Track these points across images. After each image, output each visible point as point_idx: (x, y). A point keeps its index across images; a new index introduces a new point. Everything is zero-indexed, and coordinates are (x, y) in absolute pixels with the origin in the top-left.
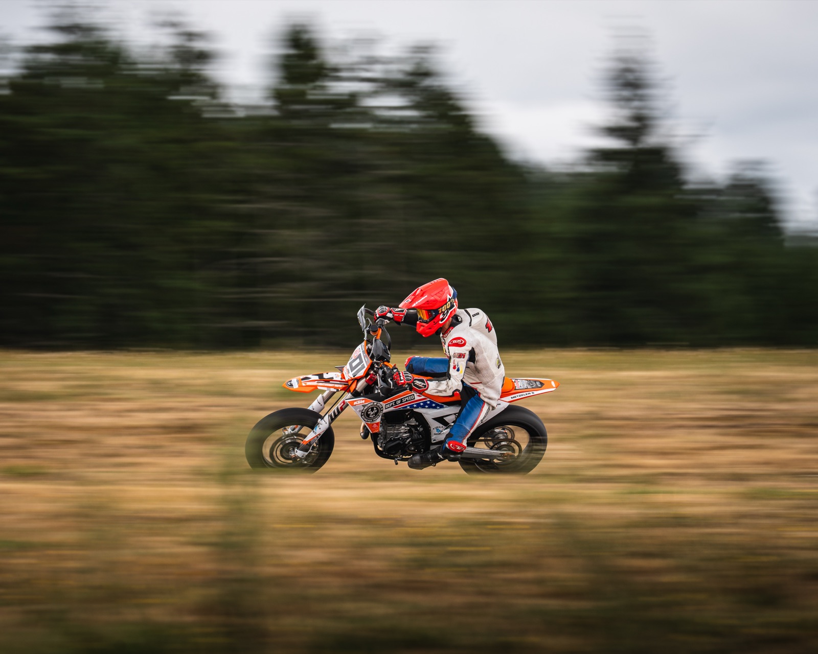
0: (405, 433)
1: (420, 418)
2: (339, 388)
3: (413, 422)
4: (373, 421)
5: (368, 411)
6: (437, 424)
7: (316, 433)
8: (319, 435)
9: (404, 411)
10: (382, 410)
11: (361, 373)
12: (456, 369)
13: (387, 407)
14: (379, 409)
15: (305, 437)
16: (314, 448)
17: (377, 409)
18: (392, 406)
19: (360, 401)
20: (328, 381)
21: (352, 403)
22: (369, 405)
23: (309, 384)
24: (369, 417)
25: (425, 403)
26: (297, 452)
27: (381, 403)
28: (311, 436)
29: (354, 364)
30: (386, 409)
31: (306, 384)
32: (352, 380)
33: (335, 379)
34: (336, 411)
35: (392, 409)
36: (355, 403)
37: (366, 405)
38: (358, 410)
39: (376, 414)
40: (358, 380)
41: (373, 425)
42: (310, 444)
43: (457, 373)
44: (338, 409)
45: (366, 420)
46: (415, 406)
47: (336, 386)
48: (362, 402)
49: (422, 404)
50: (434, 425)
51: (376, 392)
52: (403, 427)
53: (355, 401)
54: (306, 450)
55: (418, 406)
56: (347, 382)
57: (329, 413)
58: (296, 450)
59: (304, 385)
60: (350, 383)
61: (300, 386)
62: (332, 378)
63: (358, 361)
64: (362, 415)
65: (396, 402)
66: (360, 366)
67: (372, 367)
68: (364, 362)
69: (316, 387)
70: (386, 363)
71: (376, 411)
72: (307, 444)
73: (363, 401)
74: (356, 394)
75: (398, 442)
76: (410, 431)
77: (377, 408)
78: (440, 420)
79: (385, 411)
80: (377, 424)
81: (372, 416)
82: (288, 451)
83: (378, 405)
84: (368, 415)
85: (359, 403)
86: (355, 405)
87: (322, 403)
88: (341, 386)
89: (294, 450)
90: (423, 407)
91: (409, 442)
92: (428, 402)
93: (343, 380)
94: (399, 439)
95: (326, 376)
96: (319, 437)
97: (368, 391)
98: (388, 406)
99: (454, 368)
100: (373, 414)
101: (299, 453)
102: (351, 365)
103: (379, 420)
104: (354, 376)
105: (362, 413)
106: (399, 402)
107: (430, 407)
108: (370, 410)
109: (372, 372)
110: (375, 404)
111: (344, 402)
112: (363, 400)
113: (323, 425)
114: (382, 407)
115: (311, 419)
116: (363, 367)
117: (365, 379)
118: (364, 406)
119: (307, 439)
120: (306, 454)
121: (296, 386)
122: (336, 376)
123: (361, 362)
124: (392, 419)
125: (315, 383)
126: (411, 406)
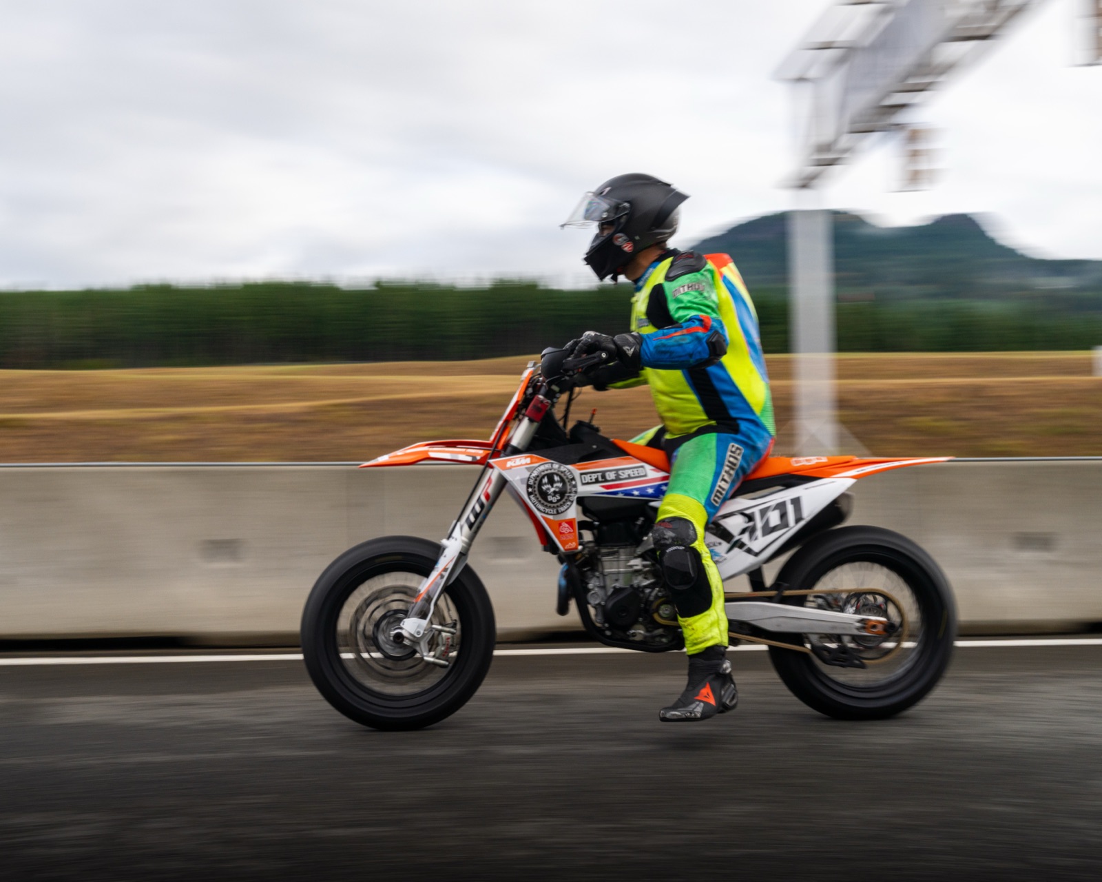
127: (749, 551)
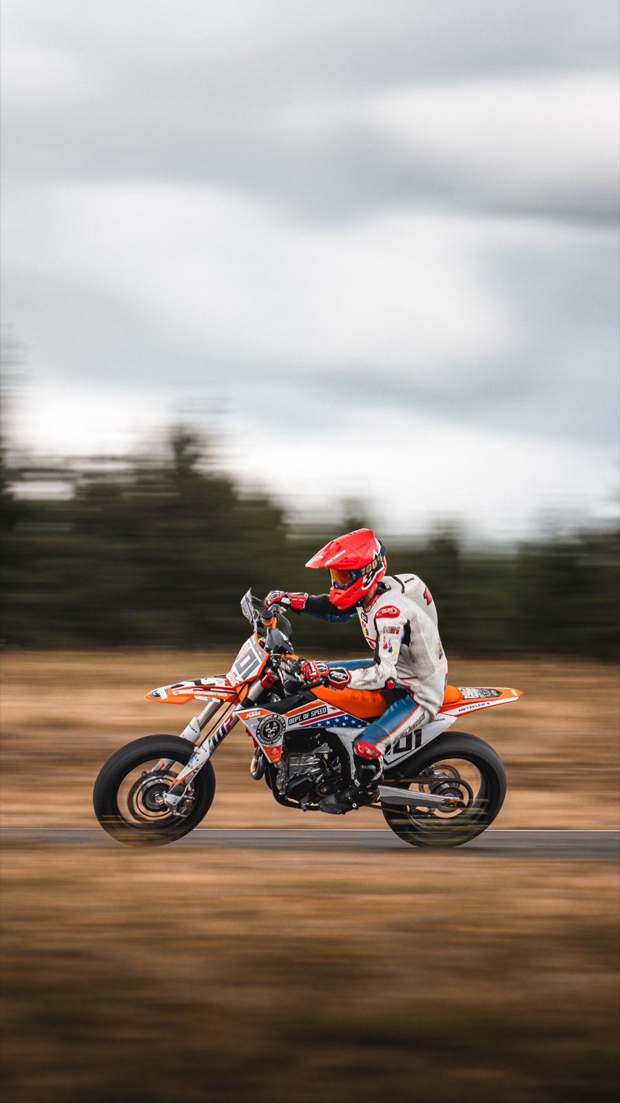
0: (315, 767)
1: (335, 741)
2: (224, 697)
3: (325, 750)
4: (272, 743)
5: (265, 728)
7: (192, 767)
8: (197, 769)
9: (315, 731)
10: (285, 727)
11: (255, 673)
12: (388, 649)
13: (291, 722)
14: (280, 725)
15: (176, 775)
16: (188, 793)
17: (278, 725)
18: (298, 721)
19: (255, 713)
20: (207, 688)
21: (243, 715)
22: (267, 718)
23: (182, 692)
24: (266, 736)
25: (342, 719)
26: (166, 796)
27: (283, 716)
28: (184, 773)
29: (242, 665)
30: (289, 725)
31: (178, 693)
32: (242, 685)
33: (217, 685)
34: (221, 732)
35: (297, 726)
36: (248, 716)
37: (263, 719)
38: (252, 725)
39: (277, 732)
40: (250, 683)
41: (272, 749)
42: (183, 784)
43: (389, 655)
44: (222, 729)
45: (263, 741)
46: (328, 723)
47: (220, 694)
48: (256, 714)
49: (337, 720)
51: (275, 701)
52: (311, 758)
53: (248, 713)
54: (179, 794)
55: (333, 723)
56: (234, 689)
57: (211, 737)
58: (164, 794)
59: (175, 694)
60: (238, 690)
61: (170, 696)
62: (214, 684)
63: (248, 658)
64: (257, 734)
65: (302, 715)
66: (252, 664)
67: (268, 663)
68: (258, 658)
69: (192, 696)
70: (288, 656)
71: (276, 728)
72: (180, 784)
73: (259, 713)
74: (248, 704)
75: (305, 779)
76: (321, 765)
77: (277, 723)
79: (288, 728)
80: (278, 748)
81: (271, 736)
82: (153, 799)
83: (279, 718)
84: (266, 734)
85: (253, 715)
86: (248, 719)
87: (198, 729)
88: (226, 695)
89: (161, 795)
90: (339, 725)
91: (320, 781)
92: (346, 718)
93: (229, 687)
94: (306, 775)
95: (204, 682)
96: (197, 772)
97: (262, 700)
98: (292, 721)
99: (385, 647)
100: (272, 732)
101: (169, 798)
102: (238, 667)
103: (280, 742)
104: (244, 679)
105: (258, 730)
106: (307, 716)
107: (349, 725)
108: (268, 726)
109: (269, 670)
110: (275, 717)
111: (231, 717)
112: (258, 711)
113: (202, 755)
114: (285, 723)
115: (182, 751)
116: (257, 663)
117: (260, 681)
118: (260, 720)
119: (180, 778)
120: (180, 798)
121: (164, 696)
122: (220, 682)
123: (253, 657)
124: (298, 742)
125: (190, 692)
126: (324, 723)
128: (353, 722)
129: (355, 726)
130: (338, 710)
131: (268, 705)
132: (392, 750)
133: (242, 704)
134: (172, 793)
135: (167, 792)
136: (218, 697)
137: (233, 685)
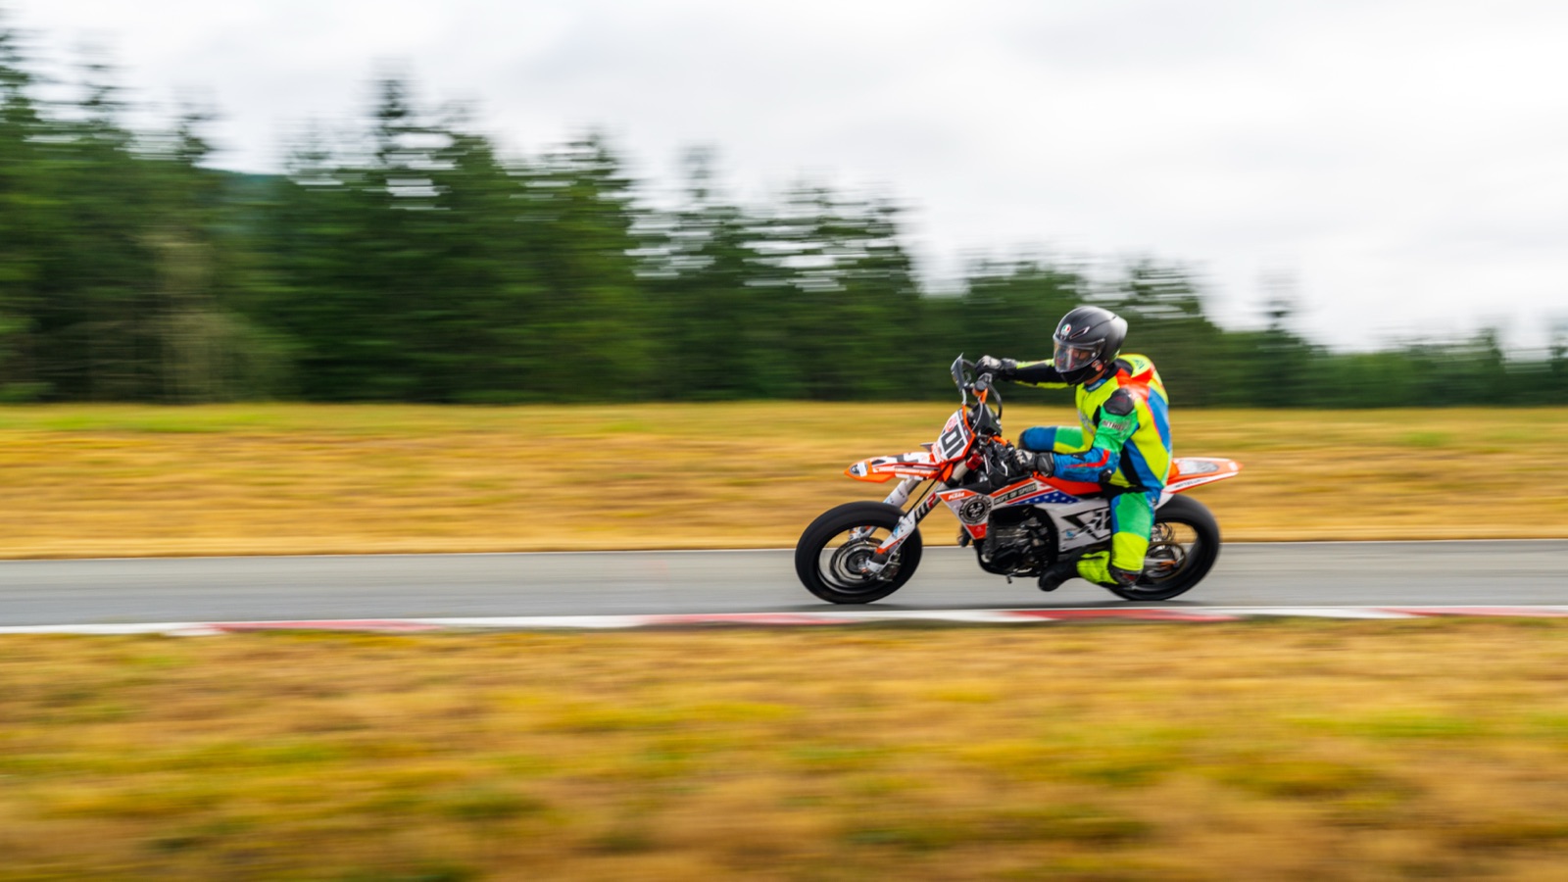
0: (1022, 538)
1: (1045, 518)
2: (927, 475)
3: (1033, 522)
4: (976, 522)
5: (969, 509)
6: (1069, 526)
7: (896, 538)
8: (901, 539)
9: (1023, 507)
10: (990, 507)
11: (960, 453)
13: (997, 502)
14: (985, 506)
15: (881, 542)
16: (893, 558)
17: (983, 505)
18: (1004, 500)
19: (958, 493)
20: (910, 465)
21: (946, 497)
22: (971, 499)
23: (882, 469)
24: (970, 517)
25: (1051, 496)
26: (869, 564)
27: (989, 496)
28: (889, 540)
29: (948, 441)
30: (995, 505)
31: (878, 469)
32: (946, 463)
33: (920, 462)
34: (923, 507)
35: (1004, 504)
36: (950, 497)
37: (966, 500)
38: (955, 507)
39: (981, 512)
40: (955, 463)
41: (976, 527)
42: (887, 552)
44: (925, 505)
45: (966, 521)
46: (1037, 500)
47: (924, 472)
48: (960, 495)
49: (1047, 497)
50: (1063, 526)
51: (981, 480)
52: (1019, 530)
53: (951, 494)
54: (883, 562)
55: (1042, 500)
56: (939, 466)
57: (915, 510)
58: (868, 561)
59: (875, 471)
60: (943, 467)
61: (870, 473)
62: (917, 461)
63: (954, 435)
64: (960, 515)
65: (1009, 494)
66: (957, 443)
67: (975, 444)
68: (964, 438)
69: (893, 474)
70: (996, 438)
71: (981, 508)
72: (884, 554)
73: (963, 494)
74: (952, 484)
75: (1012, 551)
76: (1028, 535)
77: (982, 503)
78: (1072, 519)
79: (994, 507)
80: (983, 526)
81: (975, 516)
82: (857, 562)
84: (969, 514)
85: (956, 496)
86: (951, 500)
87: (905, 494)
88: (929, 472)
89: (865, 561)
90: (1049, 501)
91: (1027, 551)
92: (1056, 495)
93: (933, 463)
94: (1012, 547)
95: (907, 458)
96: (902, 542)
97: (969, 480)
98: (999, 500)
100: (977, 512)
101: (872, 566)
102: (944, 440)
103: (985, 521)
104: (949, 457)
105: (961, 510)
106: (1015, 494)
107: (1059, 501)
108: (972, 506)
109: (975, 452)
110: (980, 497)
111: (934, 496)
112: (962, 492)
113: (906, 526)
114: (990, 503)
115: (888, 517)
116: (962, 444)
117: (964, 462)
118: (964, 501)
119: (884, 546)
120: (883, 566)
121: (863, 473)
122: (923, 457)
123: (959, 436)
124: (1005, 518)
125: (892, 469)
126: (1032, 500)
127: (1094, 536)
128: (1064, 499)
129: (1065, 502)
130: (1048, 487)
131: (974, 485)
132: (1102, 526)
133: (946, 483)
134: (875, 561)
135: (870, 559)
136: (921, 475)
137: (938, 461)
